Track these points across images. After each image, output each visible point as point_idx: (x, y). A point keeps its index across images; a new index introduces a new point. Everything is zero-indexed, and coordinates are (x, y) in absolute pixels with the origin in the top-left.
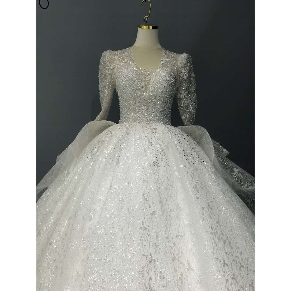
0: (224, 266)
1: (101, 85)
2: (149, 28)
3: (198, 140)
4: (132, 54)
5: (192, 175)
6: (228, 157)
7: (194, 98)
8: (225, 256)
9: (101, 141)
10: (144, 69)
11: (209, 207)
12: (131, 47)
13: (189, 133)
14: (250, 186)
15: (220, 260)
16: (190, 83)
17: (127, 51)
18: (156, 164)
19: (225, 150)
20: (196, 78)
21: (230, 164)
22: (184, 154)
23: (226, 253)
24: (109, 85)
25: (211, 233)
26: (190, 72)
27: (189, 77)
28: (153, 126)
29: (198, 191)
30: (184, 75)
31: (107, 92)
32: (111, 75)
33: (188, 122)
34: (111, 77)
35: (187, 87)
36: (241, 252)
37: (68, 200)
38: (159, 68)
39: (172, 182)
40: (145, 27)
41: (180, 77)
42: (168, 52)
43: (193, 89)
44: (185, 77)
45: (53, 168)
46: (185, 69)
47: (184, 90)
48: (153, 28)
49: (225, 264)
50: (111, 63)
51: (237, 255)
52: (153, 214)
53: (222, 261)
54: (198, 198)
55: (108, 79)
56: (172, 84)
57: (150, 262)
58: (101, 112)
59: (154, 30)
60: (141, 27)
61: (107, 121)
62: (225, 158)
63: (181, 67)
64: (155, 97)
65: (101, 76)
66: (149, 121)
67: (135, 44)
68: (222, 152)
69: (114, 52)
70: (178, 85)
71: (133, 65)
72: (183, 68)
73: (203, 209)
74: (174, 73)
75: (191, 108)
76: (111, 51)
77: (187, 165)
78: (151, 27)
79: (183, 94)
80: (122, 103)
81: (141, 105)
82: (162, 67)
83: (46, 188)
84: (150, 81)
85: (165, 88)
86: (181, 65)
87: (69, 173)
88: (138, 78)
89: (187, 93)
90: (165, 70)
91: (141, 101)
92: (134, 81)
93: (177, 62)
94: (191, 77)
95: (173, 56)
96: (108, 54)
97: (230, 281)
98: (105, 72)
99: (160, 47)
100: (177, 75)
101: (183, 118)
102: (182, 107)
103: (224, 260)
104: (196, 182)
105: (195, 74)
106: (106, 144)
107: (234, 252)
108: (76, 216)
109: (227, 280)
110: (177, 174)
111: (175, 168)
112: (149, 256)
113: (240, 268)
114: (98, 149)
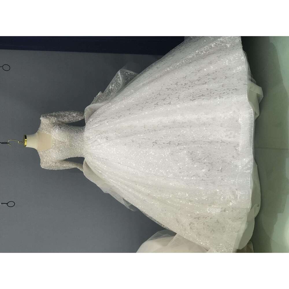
0: (158, 105)
1: (61, 168)
2: (26, 141)
4: (42, 151)
5: (112, 118)
6: (103, 92)
7: (68, 113)
8: (154, 103)
9: (95, 169)
11: (129, 110)
14: (119, 79)
15: (155, 107)
16: (59, 116)
18: (107, 138)
19: (99, 94)
20: (56, 111)
21: (107, 91)
22: (101, 122)
23: (152, 102)
24: (62, 164)
25: (142, 110)
26: (53, 116)
27: (55, 116)
28: (85, 139)
29: (121, 116)
31: (66, 165)
32: (56, 163)
33: (82, 116)
34: (57, 163)
35: (62, 118)
36: (152, 93)
37: (128, 186)
38: (51, 135)
39: (116, 129)
41: (56, 122)
42: (40, 129)
43: (62, 113)
44: (56, 119)
45: (112, 195)
46: (51, 119)
47: (63, 119)
48: (26, 138)
49: (157, 104)
50: (49, 163)
51: (153, 96)
52: (133, 141)
53: (155, 105)
54: (124, 116)
55: (58, 164)
56: (60, 128)
57: (156, 143)
58: (78, 168)
61: (84, 164)
62: (103, 94)
64: (69, 138)
65: (56, 169)
66: (83, 141)
67: (35, 149)
68: (100, 95)
69: (41, 161)
70: (60, 123)
71: (49, 150)
73: (130, 114)
74: (54, 126)
75: (74, 115)
77: (107, 120)
78: (26, 140)
79: (66, 120)
80: (72, 156)
82: (50, 133)
83: (124, 199)
84: (59, 140)
86: (48, 122)
87: (114, 186)
89: (65, 117)
91: (71, 145)
92: (59, 150)
93: (46, 124)
94: (55, 115)
95: (42, 126)
96: (43, 165)
97: (165, 102)
98: (54, 166)
100: (54, 124)
101: (80, 119)
102: (73, 120)
103: (155, 104)
104: (116, 116)
105: (53, 112)
106: (96, 165)
107: (152, 98)
108: (135, 182)
109: (164, 104)
110: (112, 126)
111: (109, 127)
112: (153, 144)
113: (160, 95)
114: (100, 170)
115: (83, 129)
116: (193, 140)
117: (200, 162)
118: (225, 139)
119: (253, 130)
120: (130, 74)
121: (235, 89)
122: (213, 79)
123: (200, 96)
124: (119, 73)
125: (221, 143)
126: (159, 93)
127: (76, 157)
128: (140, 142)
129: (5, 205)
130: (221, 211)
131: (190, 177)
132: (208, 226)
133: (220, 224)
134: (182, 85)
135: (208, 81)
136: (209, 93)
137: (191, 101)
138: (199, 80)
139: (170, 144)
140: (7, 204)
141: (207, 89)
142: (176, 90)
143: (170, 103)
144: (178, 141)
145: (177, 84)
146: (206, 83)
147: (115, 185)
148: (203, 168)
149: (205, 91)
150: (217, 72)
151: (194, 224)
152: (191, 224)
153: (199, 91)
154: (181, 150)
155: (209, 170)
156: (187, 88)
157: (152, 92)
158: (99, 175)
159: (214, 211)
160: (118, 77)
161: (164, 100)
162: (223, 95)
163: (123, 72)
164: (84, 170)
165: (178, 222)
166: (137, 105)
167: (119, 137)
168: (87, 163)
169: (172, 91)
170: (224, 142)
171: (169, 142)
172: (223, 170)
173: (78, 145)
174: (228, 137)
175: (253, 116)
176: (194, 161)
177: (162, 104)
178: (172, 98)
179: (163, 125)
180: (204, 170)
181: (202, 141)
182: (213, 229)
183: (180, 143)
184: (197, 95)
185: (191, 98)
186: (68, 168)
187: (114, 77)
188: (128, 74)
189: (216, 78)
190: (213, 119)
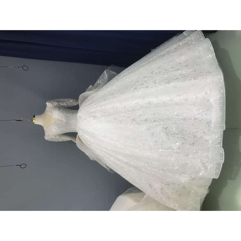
1: (61, 140)
2: (34, 119)
3: (85, 98)
4: (46, 127)
5: (99, 101)
6: (93, 85)
7: (67, 99)
10: (53, 122)
13: (82, 102)
16: (60, 101)
17: (45, 129)
18: (94, 117)
22: (90, 105)
24: (60, 137)
25: (123, 94)
26: (55, 101)
27: (57, 101)
28: (78, 118)
29: (106, 99)
30: (56, 104)
31: (64, 138)
33: (77, 102)
34: (56, 136)
35: (62, 103)
40: (34, 121)
41: (57, 106)
42: (46, 111)
43: (63, 100)
44: (57, 103)
46: (53, 103)
48: (34, 117)
49: (136, 88)
53: (135, 90)
56: (60, 109)
57: (134, 120)
58: (73, 141)
61: (77, 138)
62: (93, 87)
63: (52, 105)
64: (66, 117)
65: (56, 140)
66: (76, 120)
67: (42, 125)
70: (60, 106)
71: (51, 127)
73: (113, 97)
75: (71, 101)
76: (45, 136)
77: (95, 103)
78: (34, 118)
79: (65, 104)
80: (69, 131)
84: (58, 119)
85: (61, 112)
89: (64, 103)
90: (53, 112)
91: (67, 123)
93: (50, 107)
95: (47, 109)
97: (143, 86)
100: (56, 107)
101: (75, 104)
102: (70, 105)
105: (56, 99)
106: (86, 138)
107: (131, 84)
108: (116, 152)
109: (142, 88)
110: (99, 108)
111: (96, 109)
112: (132, 121)
113: (138, 82)
114: (88, 142)
115: (77, 112)
116: (167, 117)
117: (174, 136)
118: (197, 116)
119: (225, 108)
120: (113, 74)
121: (208, 72)
122: (186, 66)
123: (175, 79)
124: (105, 72)
125: (194, 120)
126: (137, 81)
127: (71, 132)
128: (121, 119)
129: (19, 166)
130: (190, 180)
131: (165, 149)
132: (176, 191)
133: (186, 189)
134: (157, 73)
135: (181, 68)
136: (183, 77)
137: (167, 84)
138: (172, 68)
139: (147, 121)
140: (20, 166)
141: (181, 74)
142: (152, 77)
143: (147, 87)
144: (154, 118)
145: (152, 73)
146: (179, 69)
147: (100, 154)
148: (177, 142)
149: (178, 76)
150: (188, 61)
151: (164, 189)
152: (162, 189)
153: (173, 76)
154: (157, 126)
155: (182, 144)
156: (162, 74)
157: (131, 81)
158: (88, 146)
159: (184, 179)
160: (104, 75)
161: (142, 85)
162: (197, 77)
163: (108, 72)
164: (77, 142)
165: (151, 187)
166: (119, 91)
167: (104, 115)
168: (79, 136)
169: (148, 78)
170: (197, 119)
171: (145, 119)
172: (195, 144)
173: (72, 123)
174: (200, 115)
175: (225, 96)
176: (168, 135)
177: (140, 88)
178: (149, 83)
179: (140, 106)
180: (177, 144)
181: (176, 118)
182: (180, 194)
183: (155, 120)
184: (172, 79)
185: (167, 81)
186: (65, 140)
187: (102, 75)
188: (111, 74)
189: (188, 65)
190: (186, 100)
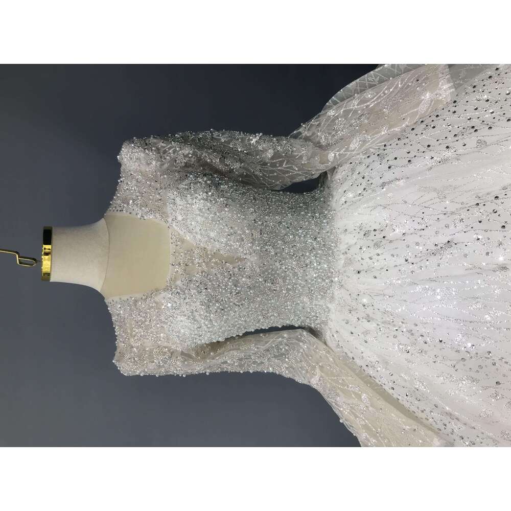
4: (125, 298)
10: (171, 267)
12: (103, 298)
17: (117, 310)
38: (166, 221)
40: (46, 265)
42: (117, 201)
46: (165, 152)
48: (48, 241)
59: (55, 238)
60: (49, 274)
63: (159, 163)
64: (257, 235)
69: (120, 345)
71: (157, 299)
72: (161, 157)
74: (181, 180)
76: (117, 354)
78: (44, 246)
81: (278, 274)
82: (164, 215)
84: (209, 248)
85: (229, 203)
86: (154, 163)
88: (203, 286)
90: (174, 204)
95: (127, 187)
99: (102, 222)
